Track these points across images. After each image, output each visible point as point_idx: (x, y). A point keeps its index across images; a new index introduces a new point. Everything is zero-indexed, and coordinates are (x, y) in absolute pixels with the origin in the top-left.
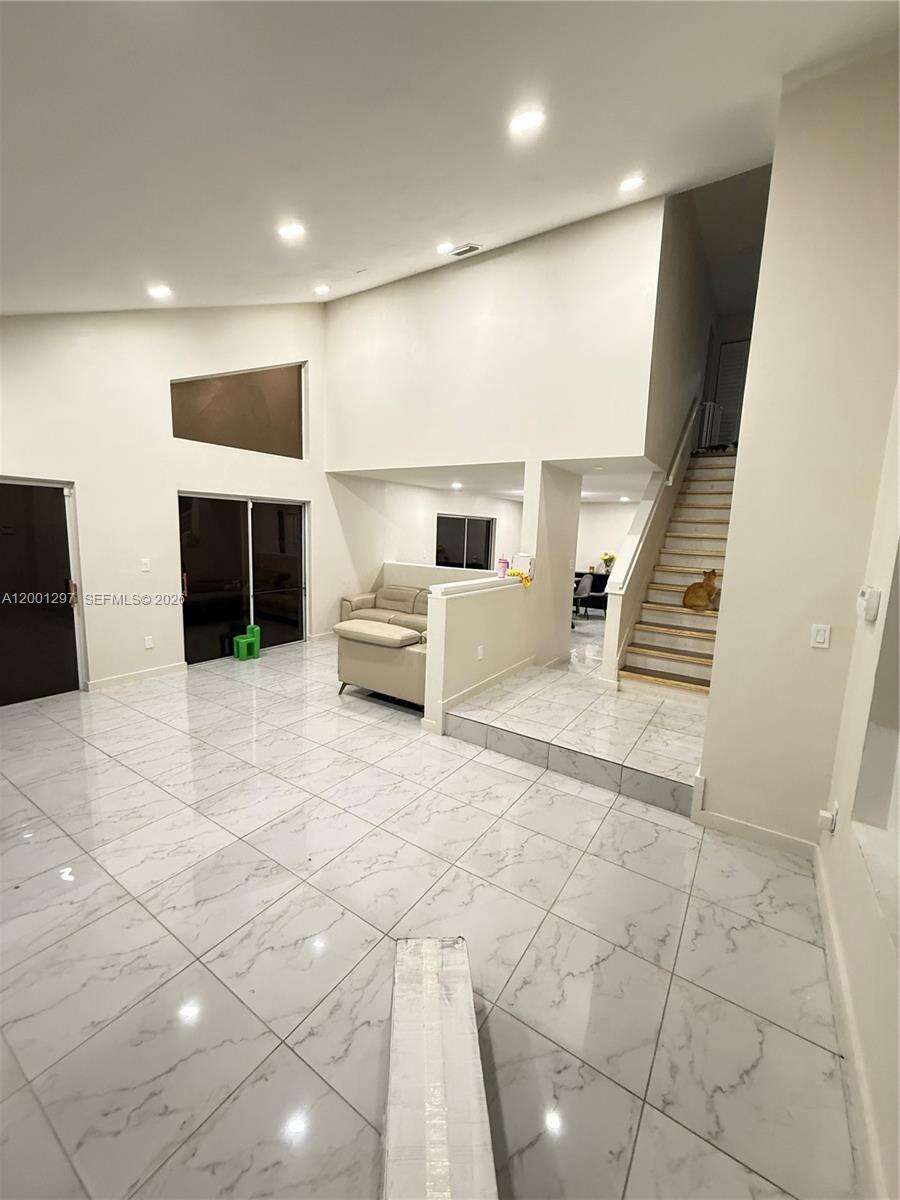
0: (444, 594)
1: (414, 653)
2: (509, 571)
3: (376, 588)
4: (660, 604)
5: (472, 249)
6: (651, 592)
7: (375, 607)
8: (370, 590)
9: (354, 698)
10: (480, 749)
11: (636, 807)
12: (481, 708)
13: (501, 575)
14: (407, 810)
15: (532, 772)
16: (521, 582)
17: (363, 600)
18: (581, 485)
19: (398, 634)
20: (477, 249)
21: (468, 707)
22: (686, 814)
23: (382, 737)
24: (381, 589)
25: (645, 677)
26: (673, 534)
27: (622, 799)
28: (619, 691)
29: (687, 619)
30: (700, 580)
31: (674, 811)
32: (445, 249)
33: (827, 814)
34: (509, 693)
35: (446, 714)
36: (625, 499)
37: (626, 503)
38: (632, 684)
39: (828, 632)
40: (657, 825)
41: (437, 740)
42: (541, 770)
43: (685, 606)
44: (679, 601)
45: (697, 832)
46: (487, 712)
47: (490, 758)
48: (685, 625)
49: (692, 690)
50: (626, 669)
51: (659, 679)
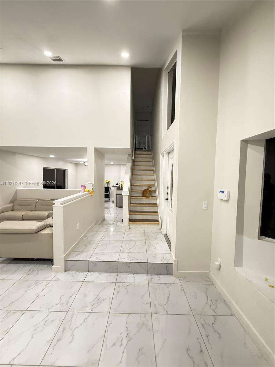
0: (62, 204)
1: (45, 234)
2: (85, 190)
3: (13, 200)
4: (135, 196)
5: (60, 60)
6: (132, 193)
7: (13, 210)
8: (9, 202)
9: (5, 264)
10: (86, 273)
11: (155, 278)
12: (82, 252)
13: (82, 191)
14: (57, 337)
15: (112, 277)
16: (89, 194)
17: (7, 207)
18: (104, 158)
19: (33, 225)
20: (62, 61)
21: (76, 253)
22: (171, 274)
23: (29, 286)
24: (16, 201)
25: (138, 222)
26: (134, 174)
27: (150, 276)
28: (129, 229)
29: (145, 201)
30: (146, 188)
31: (167, 275)
32: (48, 55)
33: (217, 263)
34: (91, 240)
35: (66, 261)
36: (112, 163)
37: (112, 164)
38: (134, 226)
39: (207, 203)
40: (166, 284)
41: (63, 276)
42: (115, 274)
43: (143, 196)
44: (141, 195)
45: (177, 281)
46: (85, 254)
47: (92, 277)
48: (145, 202)
49: (152, 224)
50: (130, 220)
51: (142, 222)
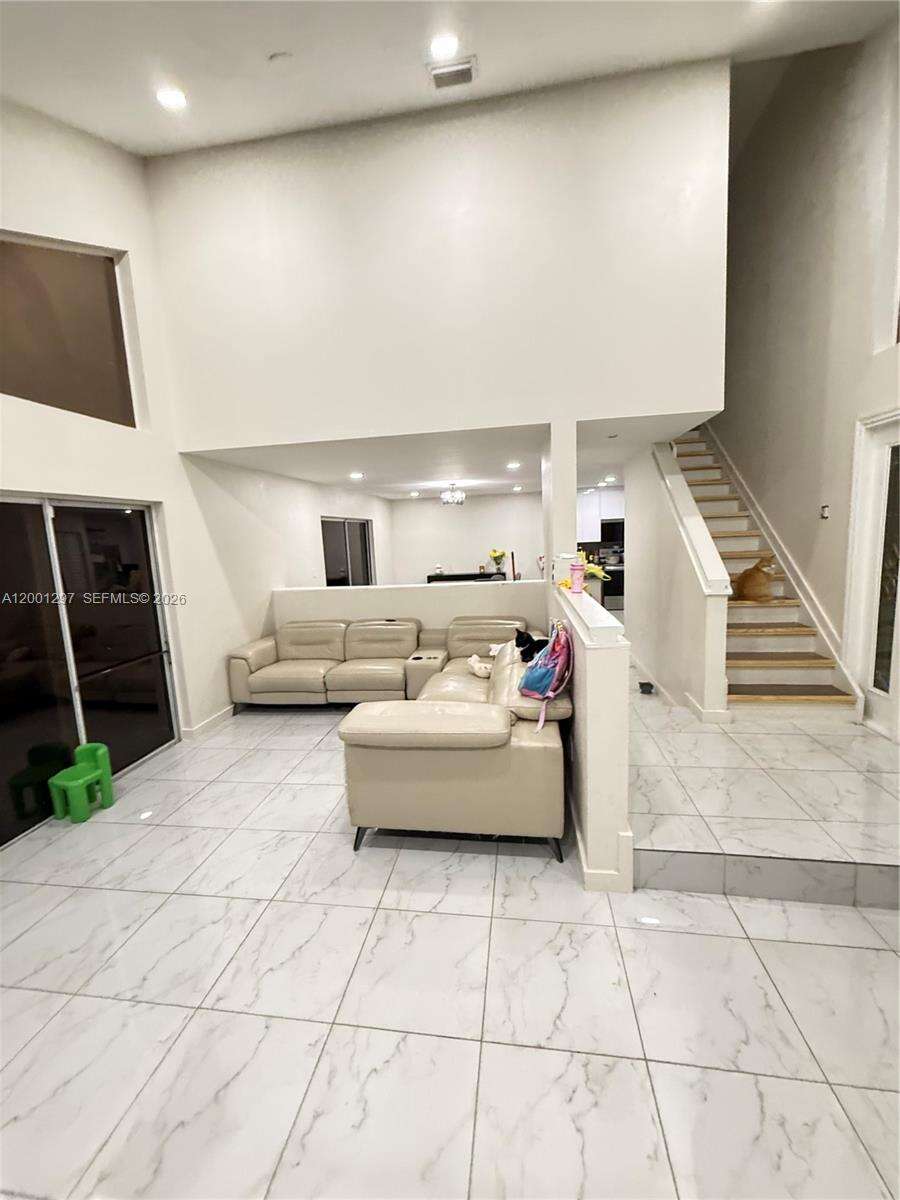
3: (272, 629)
7: (279, 661)
35: (634, 852)
48: (747, 620)
49: (823, 702)
50: (733, 689)
51: (782, 697)
